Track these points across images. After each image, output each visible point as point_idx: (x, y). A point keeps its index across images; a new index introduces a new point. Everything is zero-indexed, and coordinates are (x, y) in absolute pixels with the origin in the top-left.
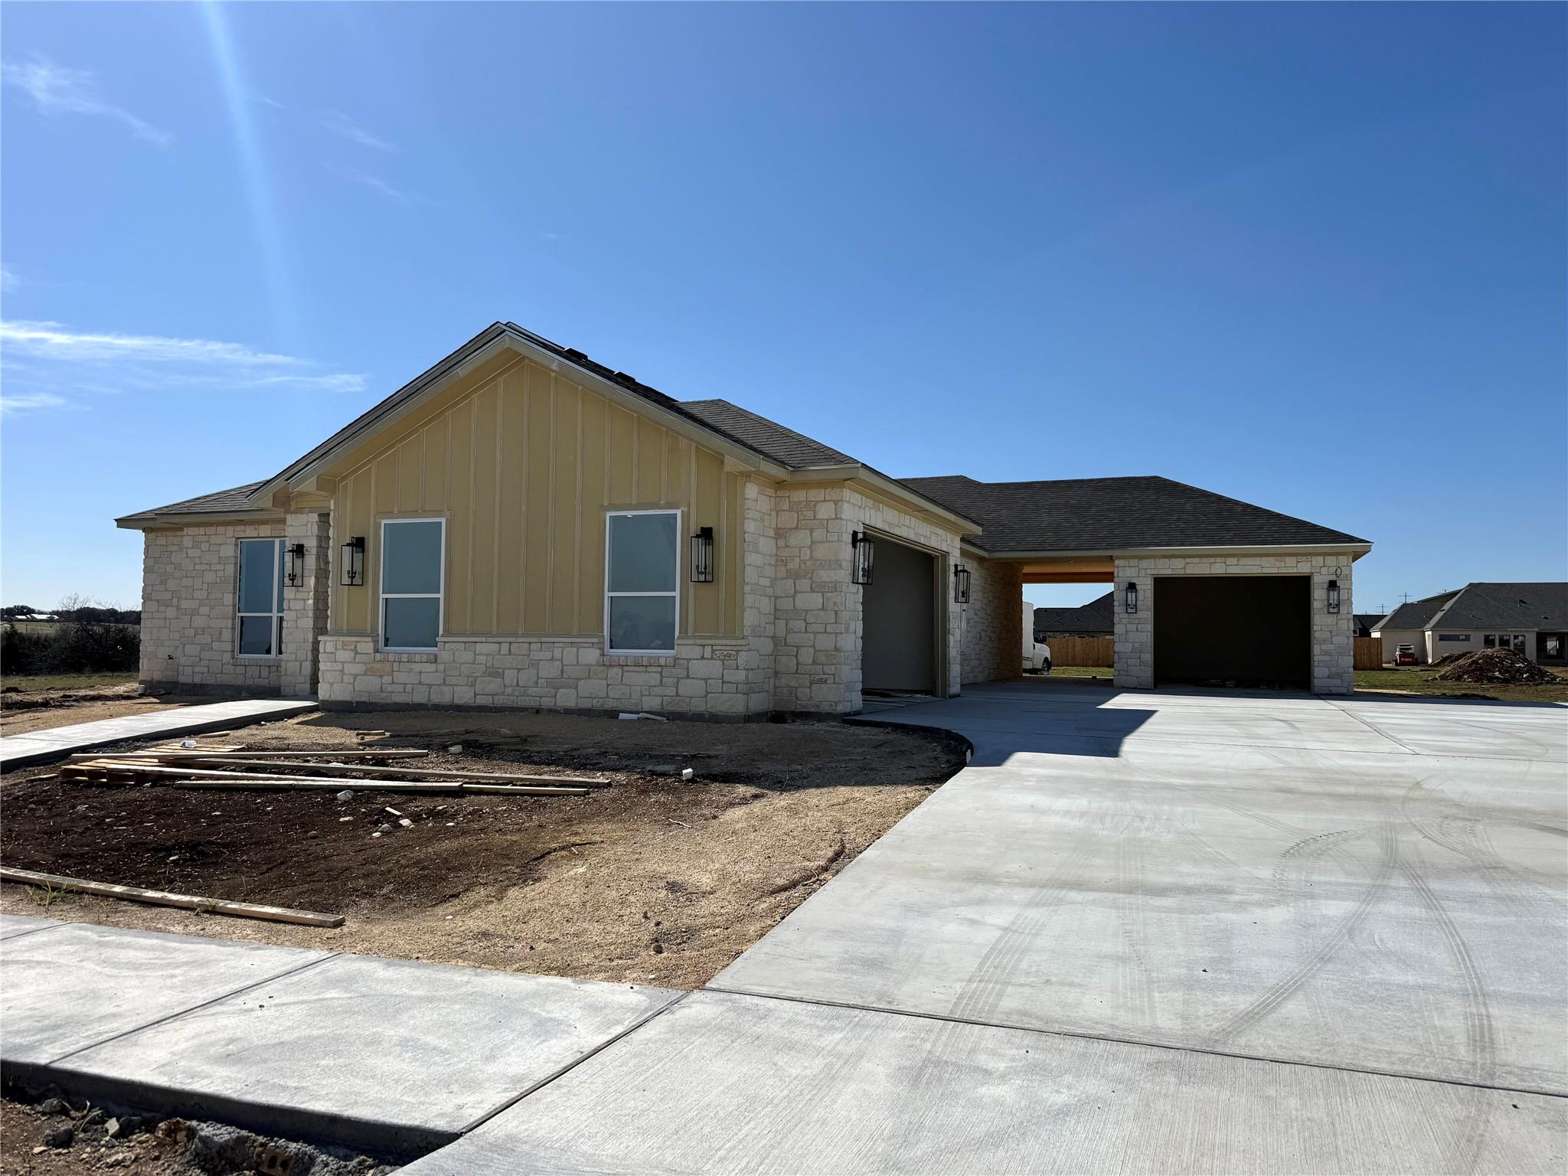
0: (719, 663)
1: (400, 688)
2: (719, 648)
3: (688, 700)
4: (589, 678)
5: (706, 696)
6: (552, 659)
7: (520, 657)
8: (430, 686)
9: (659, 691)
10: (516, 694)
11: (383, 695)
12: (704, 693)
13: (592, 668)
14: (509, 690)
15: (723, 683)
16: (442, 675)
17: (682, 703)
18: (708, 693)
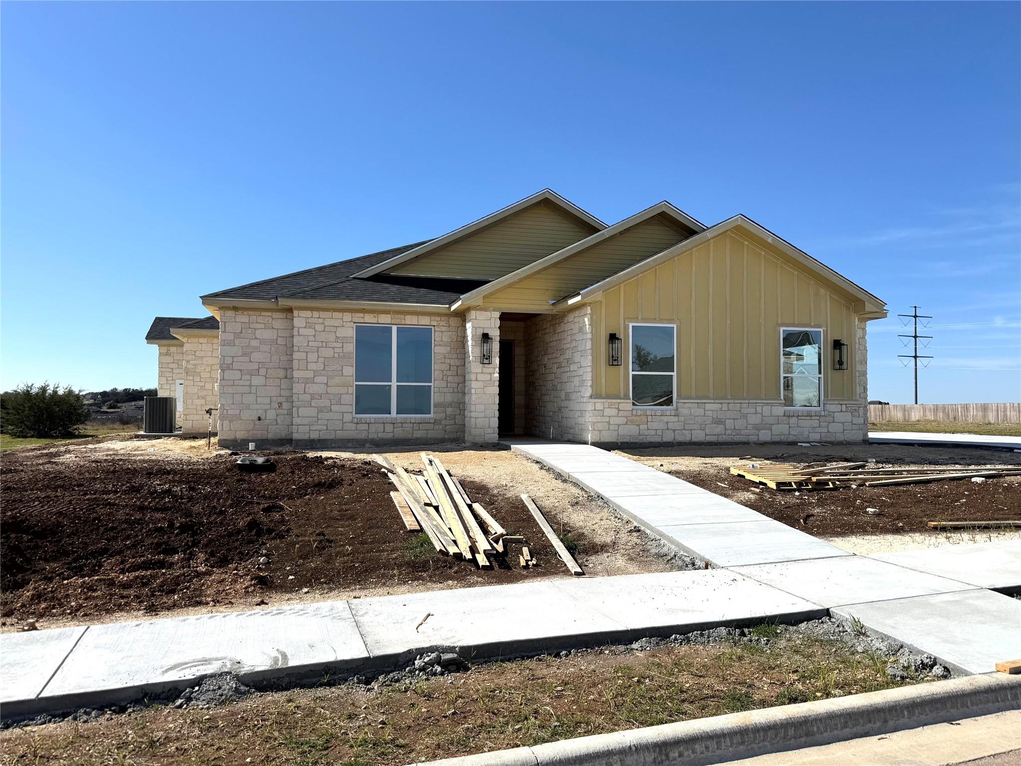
0: (850, 414)
1: (653, 432)
2: (850, 405)
3: (834, 434)
4: (778, 423)
5: (843, 432)
6: (756, 413)
7: (735, 412)
8: (674, 431)
9: (818, 430)
10: (734, 434)
11: (641, 437)
12: (842, 431)
13: (780, 418)
14: (729, 432)
15: (852, 424)
16: (683, 424)
17: (831, 436)
18: (844, 430)
